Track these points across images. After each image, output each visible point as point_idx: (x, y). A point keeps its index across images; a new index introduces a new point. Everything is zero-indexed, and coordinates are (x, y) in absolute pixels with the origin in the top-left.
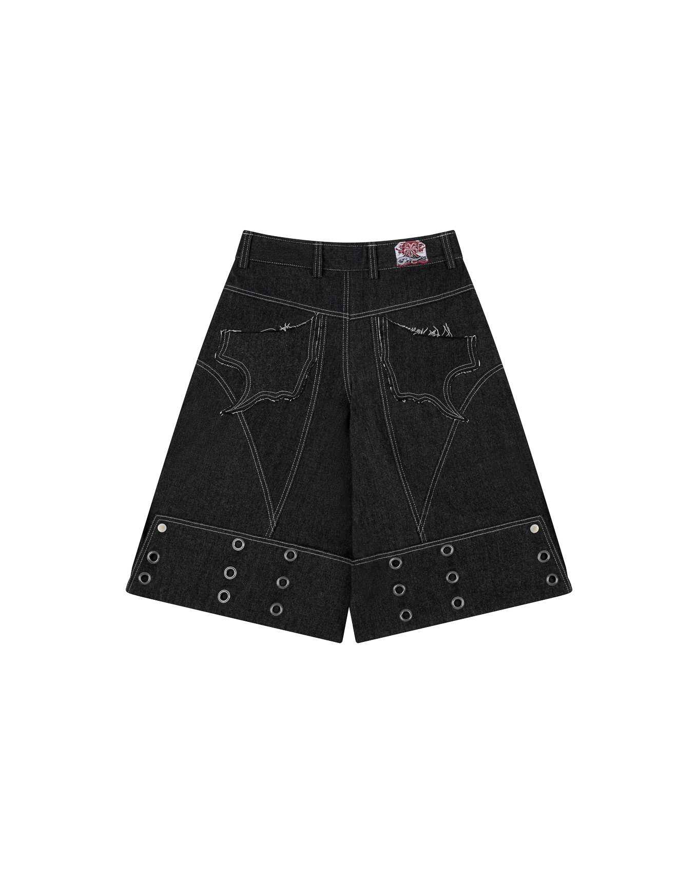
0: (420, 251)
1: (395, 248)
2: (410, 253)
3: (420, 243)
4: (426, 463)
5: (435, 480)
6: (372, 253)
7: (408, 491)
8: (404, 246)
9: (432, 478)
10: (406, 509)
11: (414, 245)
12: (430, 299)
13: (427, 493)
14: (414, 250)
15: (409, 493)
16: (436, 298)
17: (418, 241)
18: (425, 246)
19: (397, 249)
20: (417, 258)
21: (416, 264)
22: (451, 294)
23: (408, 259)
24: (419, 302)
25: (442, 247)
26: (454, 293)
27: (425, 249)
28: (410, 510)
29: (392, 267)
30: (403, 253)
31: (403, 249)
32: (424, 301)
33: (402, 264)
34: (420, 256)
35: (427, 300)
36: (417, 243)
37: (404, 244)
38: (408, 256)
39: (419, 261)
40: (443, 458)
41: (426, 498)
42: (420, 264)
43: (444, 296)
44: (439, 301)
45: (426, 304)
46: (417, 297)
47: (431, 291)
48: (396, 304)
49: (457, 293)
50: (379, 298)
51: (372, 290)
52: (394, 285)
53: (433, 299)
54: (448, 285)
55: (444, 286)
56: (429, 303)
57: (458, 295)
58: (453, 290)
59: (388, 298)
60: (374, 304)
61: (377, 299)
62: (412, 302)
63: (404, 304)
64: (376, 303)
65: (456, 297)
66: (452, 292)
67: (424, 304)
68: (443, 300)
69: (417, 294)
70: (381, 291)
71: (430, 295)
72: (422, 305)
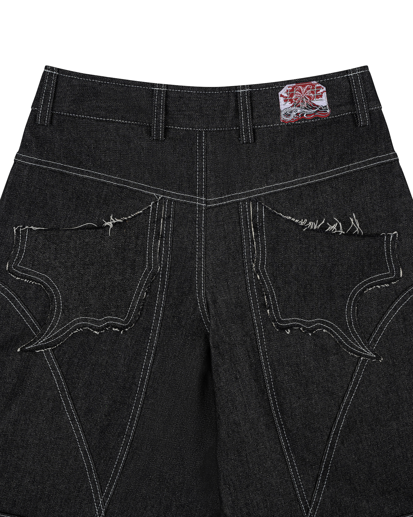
0: (317, 97)
1: (280, 94)
2: (302, 101)
3: (318, 85)
4: (318, 423)
5: (332, 448)
6: (244, 102)
7: (293, 467)
8: (292, 90)
9: (327, 445)
10: (290, 494)
11: (308, 89)
12: (329, 174)
13: (320, 468)
14: (309, 97)
15: (294, 471)
16: (337, 172)
17: (315, 82)
18: (325, 89)
19: (282, 96)
20: (313, 108)
21: (313, 119)
22: (359, 165)
23: (299, 111)
24: (311, 179)
25: (351, 91)
26: (364, 164)
27: (325, 95)
28: (296, 495)
29: (273, 123)
30: (291, 101)
31: (292, 95)
32: (319, 177)
33: (289, 119)
34: (318, 106)
35: (324, 176)
36: (313, 85)
37: (293, 88)
38: (299, 106)
39: (317, 114)
40: (342, 415)
41: (318, 476)
42: (318, 118)
43: (349, 168)
44: (341, 176)
45: (323, 181)
46: (309, 170)
47: (329, 162)
48: (276, 182)
49: (370, 164)
50: (252, 173)
51: (243, 161)
52: (275, 152)
53: (332, 173)
54: (355, 153)
55: (348, 153)
56: (327, 180)
57: (372, 167)
58: (363, 159)
59: (265, 171)
60: (245, 181)
61: (249, 175)
62: (301, 179)
63: (289, 182)
64: (247, 180)
65: (368, 170)
66: (362, 162)
67: (319, 182)
68: (348, 174)
69: (309, 166)
70: (256, 161)
71: (328, 167)
72: (316, 183)
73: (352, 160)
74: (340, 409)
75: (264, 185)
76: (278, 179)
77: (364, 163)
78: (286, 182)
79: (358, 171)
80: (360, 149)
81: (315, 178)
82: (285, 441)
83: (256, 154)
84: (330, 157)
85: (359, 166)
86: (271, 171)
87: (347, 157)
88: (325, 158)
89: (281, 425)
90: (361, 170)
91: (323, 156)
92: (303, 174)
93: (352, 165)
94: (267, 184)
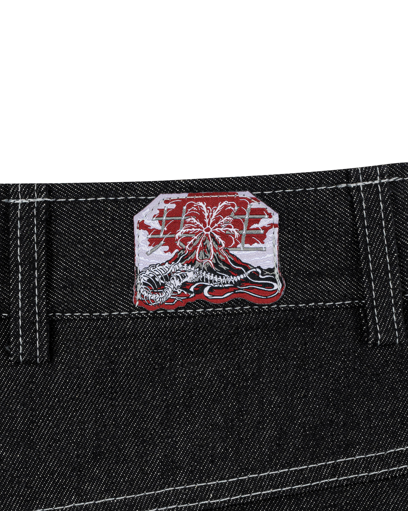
0: (250, 239)
1: (137, 218)
2: (205, 248)
3: (255, 205)
8: (177, 212)
11: (225, 212)
17: (248, 194)
18: (276, 218)
19: (143, 226)
20: (232, 272)
21: (232, 303)
23: (191, 276)
27: (273, 235)
30: (171, 244)
31: (173, 227)
33: (158, 298)
34: (246, 267)
36: (243, 204)
38: (192, 263)
39: (242, 289)
45: (251, 502)
46: (212, 462)
47: (278, 445)
48: (108, 492)
49: (399, 463)
50: (38, 458)
51: (11, 417)
52: (111, 399)
53: (282, 480)
54: (358, 424)
55: (337, 424)
56: (267, 499)
57: (403, 474)
58: (381, 447)
59: (78, 456)
60: (11, 482)
61: (27, 463)
62: (185, 489)
63: (145, 496)
64: (19, 477)
65: (393, 484)
66: (376, 456)
67: (239, 504)
68: (331, 488)
69: (213, 448)
70: (50, 421)
71: (271, 460)
72: (232, 505)
73: (348, 446)
75: (69, 498)
76: (112, 483)
77: (382, 460)
78: (135, 494)
79: (362, 482)
80: (373, 414)
81: (228, 489)
83: (51, 399)
84: (281, 429)
85: (368, 467)
86: (95, 455)
87: (333, 435)
88: (264, 429)
90: (371, 481)
91: (259, 423)
92: (192, 472)
93: (345, 462)
94: (78, 495)
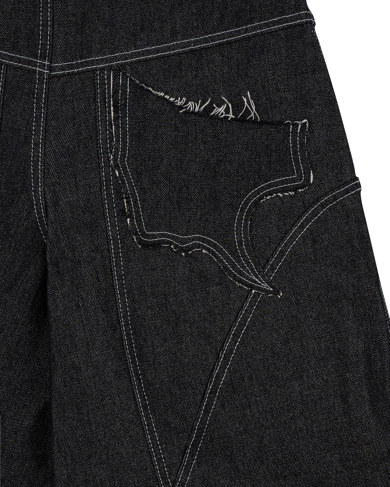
4: (189, 377)
5: (207, 412)
7: (152, 432)
9: (200, 407)
10: (146, 469)
12: (219, 37)
13: (190, 437)
15: (153, 438)
16: (231, 35)
24: (195, 43)
28: (155, 472)
32: (206, 41)
35: (213, 39)
40: (223, 368)
41: (186, 447)
43: (246, 31)
44: (236, 41)
45: (210, 47)
46: (192, 30)
47: (221, 21)
48: (148, 45)
49: (274, 25)
50: (116, 31)
51: (103, 13)
52: (147, 3)
53: (223, 36)
54: (256, 10)
55: (247, 10)
56: (217, 45)
57: (276, 30)
58: (266, 19)
59: (134, 30)
60: (105, 42)
61: (112, 33)
62: (181, 43)
63: (164, 46)
64: (108, 40)
65: (272, 34)
66: (264, 23)
67: (205, 48)
68: (245, 38)
69: (192, 24)
70: (121, 14)
71: (218, 28)
72: (201, 49)
73: (251, 20)
74: (218, 358)
75: (131, 48)
76: (149, 41)
77: (267, 24)
78: (160, 45)
79: (258, 35)
80: (262, 5)
81: (200, 42)
82: (142, 397)
83: (120, 4)
84: (222, 13)
85: (260, 28)
86: (142, 29)
87: (245, 15)
88: (214, 14)
89: (137, 375)
90: (262, 34)
91: (212, 11)
92: (184, 35)
93: (251, 26)
94: (135, 47)
